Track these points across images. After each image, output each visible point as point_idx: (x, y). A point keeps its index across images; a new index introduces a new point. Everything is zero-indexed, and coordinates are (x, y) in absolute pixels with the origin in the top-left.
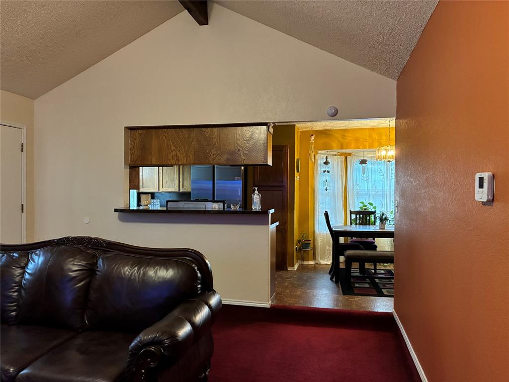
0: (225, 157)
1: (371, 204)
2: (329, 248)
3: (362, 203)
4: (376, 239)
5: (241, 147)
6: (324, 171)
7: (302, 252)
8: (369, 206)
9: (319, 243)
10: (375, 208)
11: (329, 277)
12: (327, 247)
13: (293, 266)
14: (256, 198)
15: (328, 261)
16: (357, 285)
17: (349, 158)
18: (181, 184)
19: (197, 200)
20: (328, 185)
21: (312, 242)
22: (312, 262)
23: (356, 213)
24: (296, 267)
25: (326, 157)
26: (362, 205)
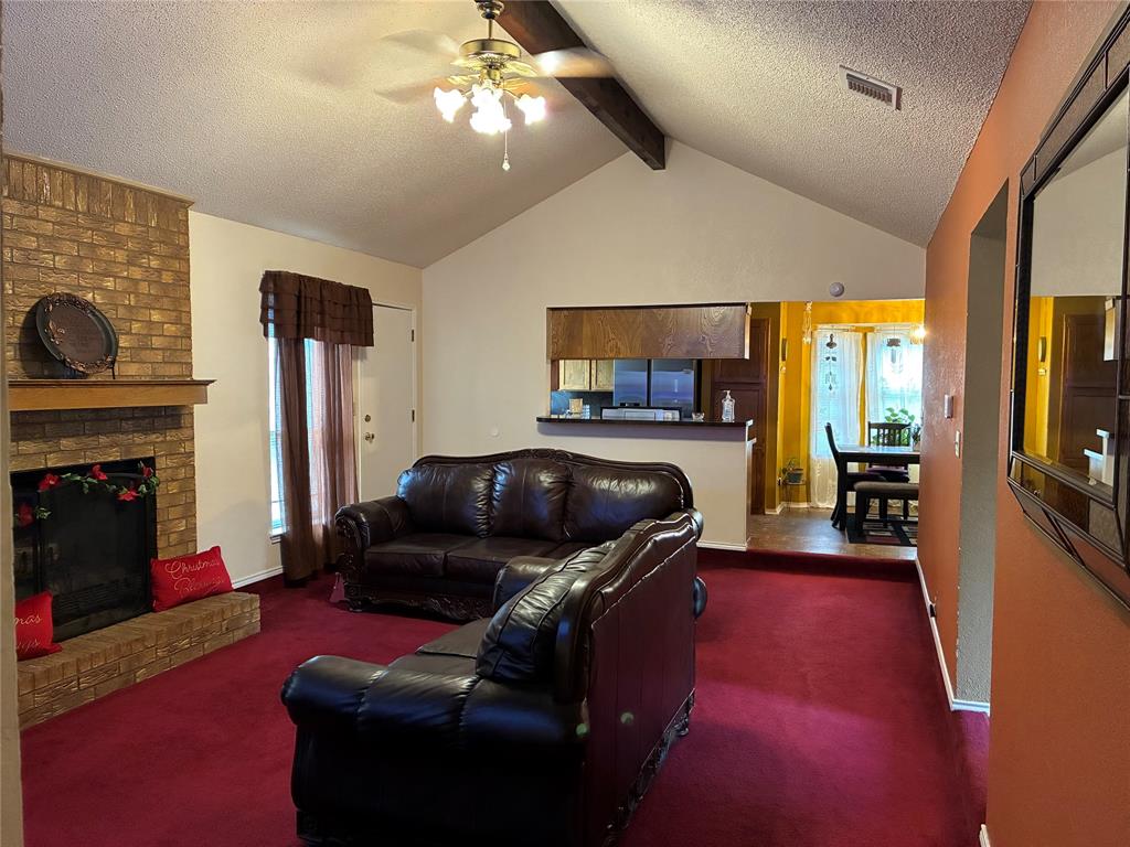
0: (684, 348)
1: (905, 412)
2: (833, 483)
3: (890, 410)
4: (910, 466)
5: (707, 335)
6: (828, 358)
7: (789, 487)
8: (901, 415)
9: (817, 475)
10: (912, 418)
11: (831, 523)
12: (830, 481)
13: (774, 507)
14: (728, 405)
15: (830, 504)
16: (872, 533)
17: (869, 334)
18: (593, 379)
19: (623, 406)
20: (834, 380)
21: (804, 472)
22: (804, 505)
23: (879, 426)
24: (778, 510)
25: (831, 337)
26: (889, 414)
